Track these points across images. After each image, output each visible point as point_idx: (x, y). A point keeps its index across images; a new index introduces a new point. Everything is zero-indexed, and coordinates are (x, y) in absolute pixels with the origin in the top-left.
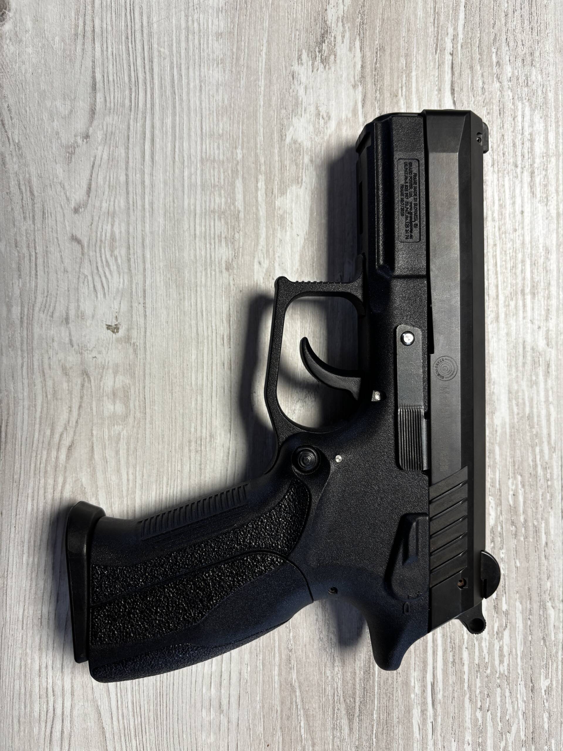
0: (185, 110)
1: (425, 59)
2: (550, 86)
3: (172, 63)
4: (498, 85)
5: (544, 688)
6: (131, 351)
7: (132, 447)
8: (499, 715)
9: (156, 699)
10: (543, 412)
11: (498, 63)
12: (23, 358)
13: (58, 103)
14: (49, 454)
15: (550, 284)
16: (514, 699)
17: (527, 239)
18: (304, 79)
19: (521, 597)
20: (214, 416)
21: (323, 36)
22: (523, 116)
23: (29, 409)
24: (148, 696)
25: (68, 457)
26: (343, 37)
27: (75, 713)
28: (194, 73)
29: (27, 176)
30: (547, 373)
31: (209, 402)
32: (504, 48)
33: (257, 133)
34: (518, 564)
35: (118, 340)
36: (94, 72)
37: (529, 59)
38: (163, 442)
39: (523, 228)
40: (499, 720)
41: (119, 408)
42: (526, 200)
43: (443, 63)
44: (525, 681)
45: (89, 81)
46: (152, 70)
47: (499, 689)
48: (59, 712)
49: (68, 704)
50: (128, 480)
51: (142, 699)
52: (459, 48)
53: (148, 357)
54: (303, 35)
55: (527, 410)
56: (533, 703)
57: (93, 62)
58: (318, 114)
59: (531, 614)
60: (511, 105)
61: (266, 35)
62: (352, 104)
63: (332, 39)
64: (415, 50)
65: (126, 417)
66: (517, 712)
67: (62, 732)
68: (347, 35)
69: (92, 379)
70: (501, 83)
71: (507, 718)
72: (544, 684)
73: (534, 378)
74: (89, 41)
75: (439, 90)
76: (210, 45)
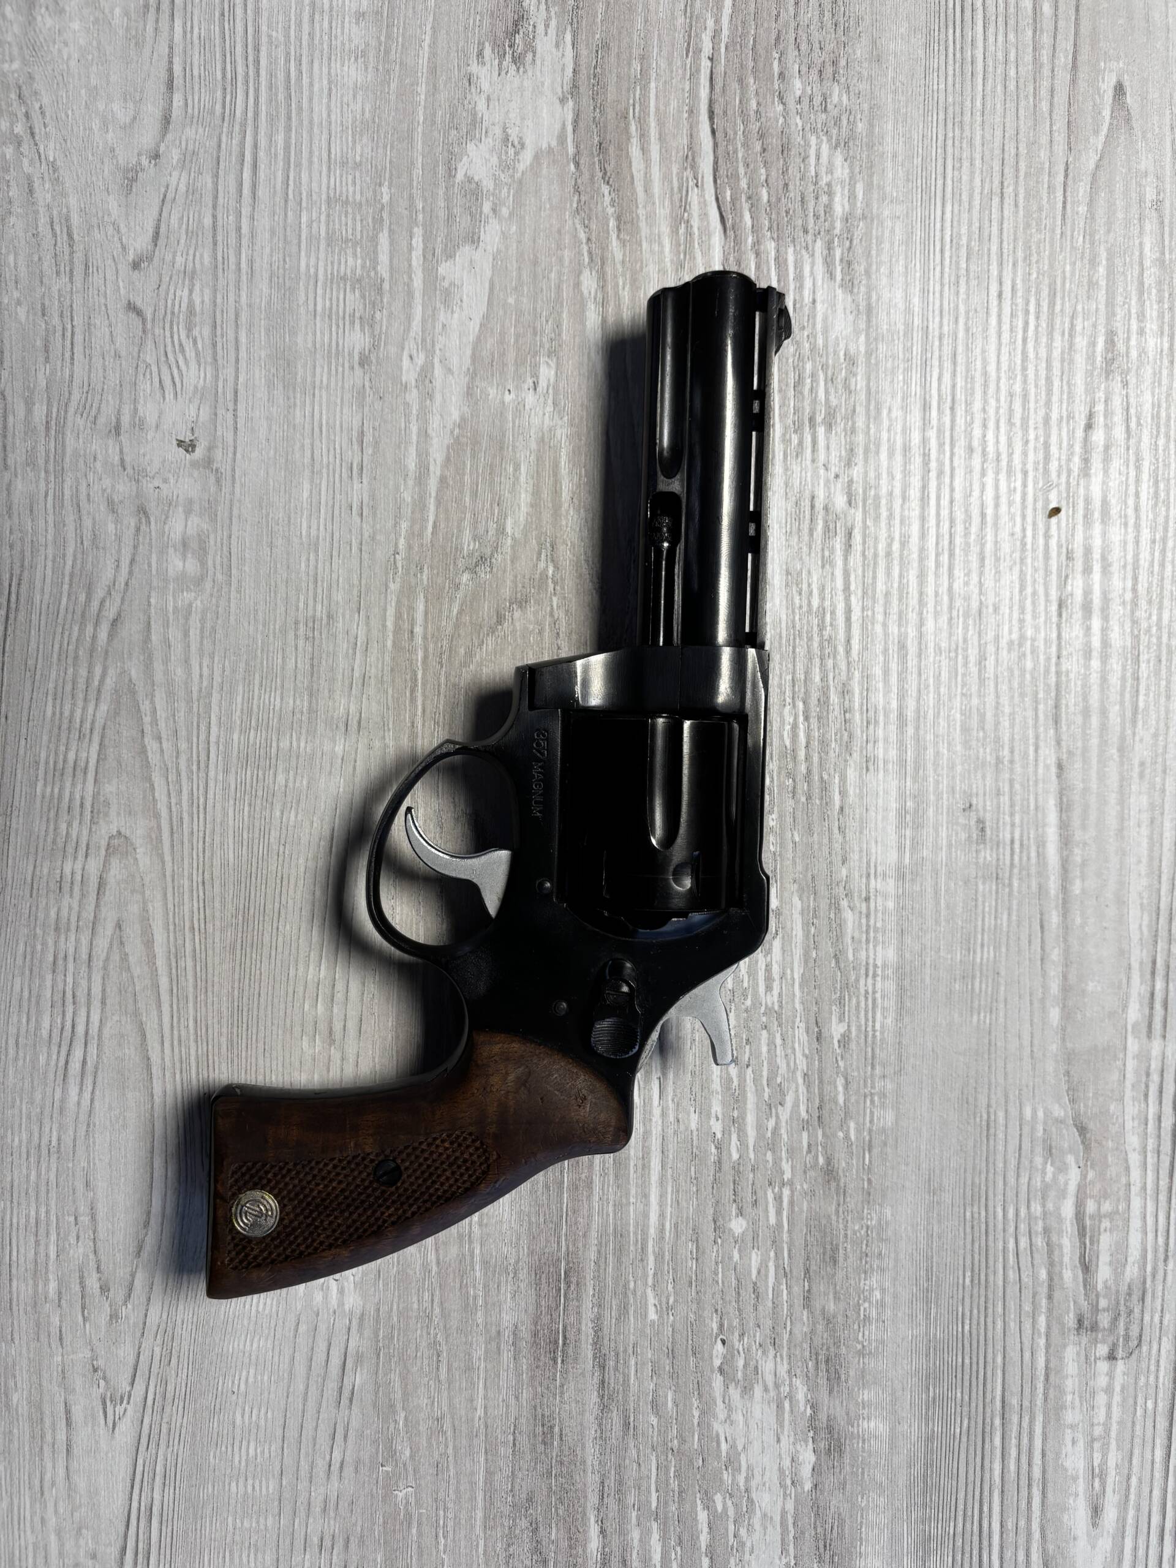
0: (305, 123)
1: (670, 64)
2: (862, 112)
3: (288, 54)
4: (780, 108)
5: (837, 1037)
6: (212, 479)
7: (208, 625)
8: (765, 1074)
9: (232, 1016)
10: (841, 607)
11: (781, 75)
12: (47, 483)
13: (116, 107)
14: (82, 630)
15: (854, 411)
16: (789, 1051)
17: (820, 342)
18: (485, 86)
19: (801, 890)
20: (335, 586)
21: (516, 24)
22: (818, 158)
23: (54, 561)
24: (220, 1012)
25: (111, 636)
26: (547, 26)
27: (106, 1032)
28: (321, 69)
29: (65, 210)
30: (848, 547)
31: (328, 564)
32: (792, 53)
33: (412, 163)
34: (797, 839)
35: (194, 464)
36: (171, 63)
37: (829, 70)
38: (256, 620)
39: (814, 325)
40: (765, 1082)
41: (191, 566)
42: (820, 283)
43: (698, 71)
44: (807, 1023)
45: (163, 75)
46: (257, 62)
47: (764, 1032)
48: (80, 1029)
49: (95, 1018)
50: (201, 676)
51: (210, 1014)
52: (723, 50)
53: (237, 490)
54: (487, 21)
55: (815, 602)
56: (820, 1061)
57: (171, 48)
58: (506, 139)
59: (815, 916)
60: (799, 139)
61: (431, 19)
62: (558, 127)
63: (531, 28)
64: (656, 50)
65: (199, 581)
66: (794, 1072)
67: (84, 1062)
68: (553, 23)
69: (152, 519)
70: (784, 104)
71: (779, 1080)
72: (837, 1030)
73: (827, 553)
74: (165, 16)
75: (691, 112)
76: (346, 31)
